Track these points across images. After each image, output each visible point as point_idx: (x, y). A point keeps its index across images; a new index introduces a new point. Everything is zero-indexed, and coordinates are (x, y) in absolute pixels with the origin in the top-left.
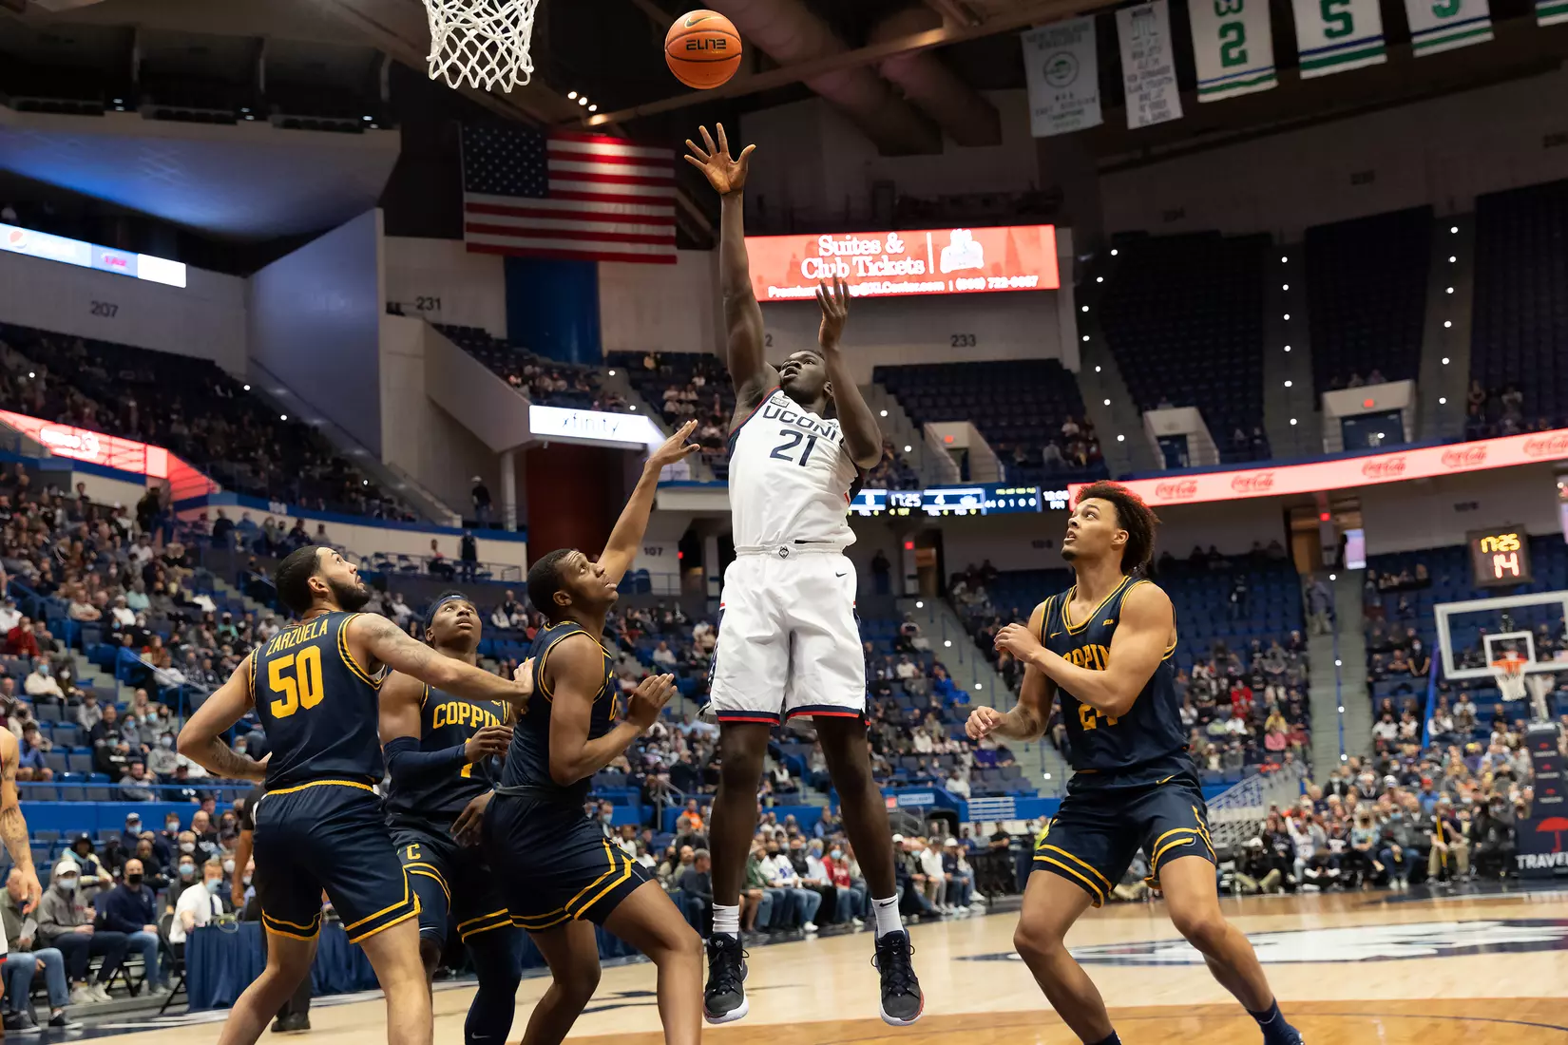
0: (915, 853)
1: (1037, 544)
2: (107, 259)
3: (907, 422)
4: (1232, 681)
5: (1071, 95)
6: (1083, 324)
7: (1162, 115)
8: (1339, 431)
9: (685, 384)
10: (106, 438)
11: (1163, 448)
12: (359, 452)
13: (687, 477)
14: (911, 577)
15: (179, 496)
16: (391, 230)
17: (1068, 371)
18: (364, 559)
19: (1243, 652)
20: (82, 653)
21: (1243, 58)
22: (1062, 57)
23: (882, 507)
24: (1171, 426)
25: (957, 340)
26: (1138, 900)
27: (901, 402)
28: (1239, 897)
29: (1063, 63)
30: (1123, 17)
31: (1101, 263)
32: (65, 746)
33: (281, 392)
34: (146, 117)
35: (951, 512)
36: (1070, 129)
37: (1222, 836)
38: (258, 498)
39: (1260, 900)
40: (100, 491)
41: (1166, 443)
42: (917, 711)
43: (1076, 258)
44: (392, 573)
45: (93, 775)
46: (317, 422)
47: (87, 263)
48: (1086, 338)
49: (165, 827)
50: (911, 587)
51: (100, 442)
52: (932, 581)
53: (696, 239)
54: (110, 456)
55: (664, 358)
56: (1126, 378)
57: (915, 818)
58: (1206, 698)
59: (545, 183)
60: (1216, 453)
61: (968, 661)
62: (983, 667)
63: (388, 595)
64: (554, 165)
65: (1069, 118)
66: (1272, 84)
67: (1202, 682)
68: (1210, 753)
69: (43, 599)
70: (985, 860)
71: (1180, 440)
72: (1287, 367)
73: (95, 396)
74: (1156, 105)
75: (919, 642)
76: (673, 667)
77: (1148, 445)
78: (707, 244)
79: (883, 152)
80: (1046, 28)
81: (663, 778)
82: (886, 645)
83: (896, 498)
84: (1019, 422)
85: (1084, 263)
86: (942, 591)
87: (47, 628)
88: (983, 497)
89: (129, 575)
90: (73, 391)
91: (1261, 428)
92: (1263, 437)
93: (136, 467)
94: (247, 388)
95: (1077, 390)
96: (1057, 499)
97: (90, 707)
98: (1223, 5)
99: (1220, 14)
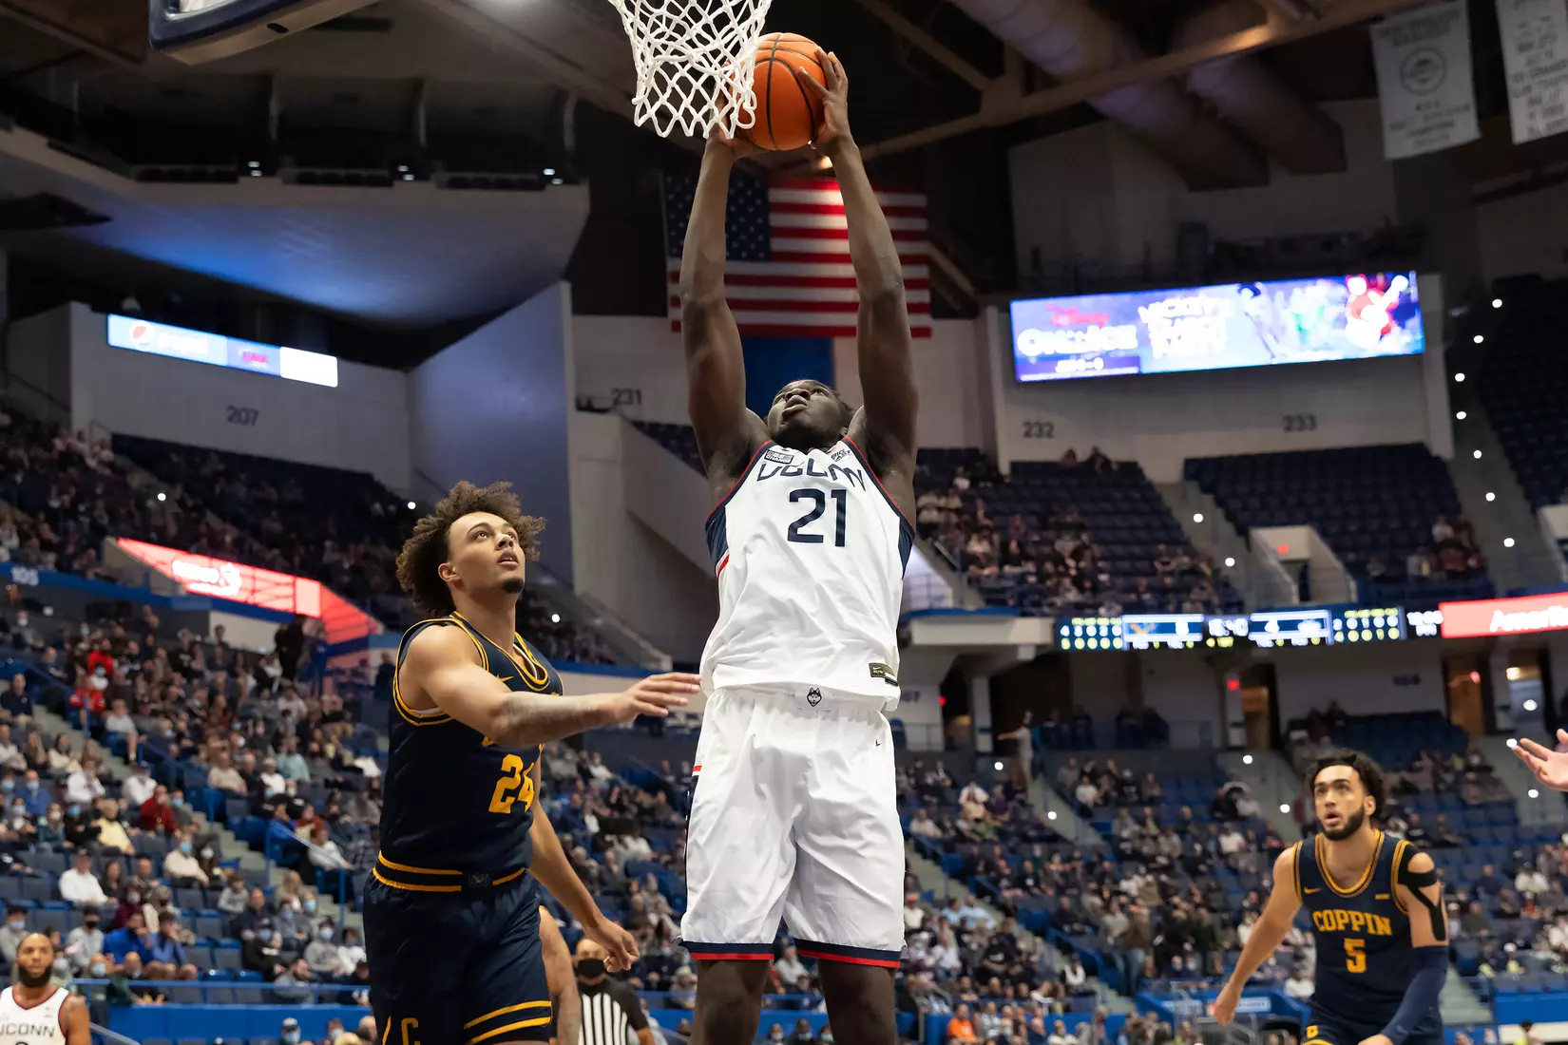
1: (1400, 681)
2: (245, 355)
3: (1227, 529)
5: (1437, 104)
6: (1457, 397)
7: (1558, 123)
9: (942, 488)
10: (248, 570)
12: (546, 581)
13: (949, 603)
14: (1236, 725)
15: (334, 639)
16: (581, 307)
17: (1438, 458)
20: (227, 827)
22: (1424, 55)
23: (1198, 637)
25: (1291, 423)
27: (1220, 502)
29: (1423, 63)
31: (1478, 317)
32: (209, 939)
34: (287, 181)
35: (1288, 642)
36: (1438, 146)
40: (241, 633)
43: (1446, 315)
45: (243, 973)
47: (221, 361)
48: (1461, 415)
49: (327, 1036)
50: (1237, 737)
52: (1263, 729)
53: (957, 307)
54: (253, 591)
56: (1515, 466)
57: (1245, 1028)
59: (767, 242)
63: (584, 754)
64: (777, 220)
65: (1434, 134)
69: (180, 765)
73: (236, 521)
74: (1551, 111)
75: (1247, 807)
76: (935, 841)
77: (1545, 552)
78: (969, 311)
79: (1193, 187)
80: (1403, 19)
81: (925, 978)
82: (1203, 810)
83: (1216, 626)
84: (1374, 525)
85: (1456, 319)
86: (1278, 744)
87: (186, 799)
88: (1327, 623)
89: (279, 734)
90: (210, 515)
93: (283, 605)
94: (411, 505)
95: (1449, 481)
96: (1425, 622)
97: (235, 891)
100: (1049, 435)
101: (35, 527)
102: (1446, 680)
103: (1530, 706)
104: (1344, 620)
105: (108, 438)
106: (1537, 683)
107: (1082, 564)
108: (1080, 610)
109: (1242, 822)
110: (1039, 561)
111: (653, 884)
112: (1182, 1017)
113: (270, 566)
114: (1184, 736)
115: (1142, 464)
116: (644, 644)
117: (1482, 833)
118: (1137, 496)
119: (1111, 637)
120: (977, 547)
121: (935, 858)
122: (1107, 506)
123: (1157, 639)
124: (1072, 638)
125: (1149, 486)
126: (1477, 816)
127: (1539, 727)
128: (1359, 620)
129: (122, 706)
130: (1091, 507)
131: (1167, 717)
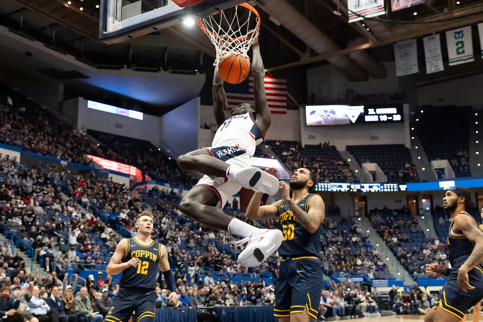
1: (397, 201)
2: (121, 111)
3: (356, 163)
5: (409, 64)
6: (412, 134)
7: (438, 69)
9: (288, 150)
10: (119, 164)
11: (437, 172)
14: (357, 211)
15: (139, 181)
16: (202, 103)
17: (407, 148)
21: (463, 52)
22: (406, 52)
23: (348, 189)
24: (440, 165)
25: (372, 138)
27: (355, 157)
29: (406, 54)
30: (425, 39)
31: (418, 115)
32: (104, 254)
33: (169, 151)
34: (133, 70)
35: (370, 191)
36: (408, 74)
38: (162, 182)
40: (116, 179)
41: (438, 171)
42: (358, 252)
43: (410, 113)
47: (115, 113)
48: (413, 138)
50: (357, 214)
51: (117, 165)
52: (363, 212)
53: (293, 107)
54: (120, 169)
55: (283, 142)
56: (425, 151)
57: (357, 285)
59: (248, 90)
60: (454, 174)
61: (374, 237)
62: (379, 239)
65: (408, 71)
66: (473, 60)
69: (100, 211)
71: (443, 170)
72: (477, 147)
73: (116, 151)
74: (436, 67)
75: (358, 230)
77: (432, 171)
78: (296, 108)
79: (350, 81)
80: (401, 43)
82: (348, 231)
83: (353, 186)
84: (391, 163)
85: (413, 115)
86: (367, 215)
87: (100, 219)
88: (380, 187)
89: (124, 204)
90: (110, 150)
91: (468, 166)
92: (469, 169)
93: (127, 172)
94: (159, 149)
95: (409, 154)
96: (403, 188)
97: (112, 242)
98: (457, 36)
99: (456, 38)
100: (314, 139)
101: (66, 151)
102: (408, 201)
103: (428, 209)
104: (384, 186)
105: (86, 130)
106: (429, 203)
107: (321, 170)
108: (320, 181)
109: (358, 234)
111: (214, 245)
112: (342, 282)
113: (124, 163)
114: (344, 213)
115: (336, 146)
117: (415, 239)
118: (335, 154)
119: (327, 188)
120: (296, 165)
122: (328, 157)
123: (338, 189)
124: (318, 188)
125: (338, 152)
126: (414, 235)
127: (430, 214)
128: (387, 186)
129: (86, 195)
130: (324, 157)
131: (341, 208)
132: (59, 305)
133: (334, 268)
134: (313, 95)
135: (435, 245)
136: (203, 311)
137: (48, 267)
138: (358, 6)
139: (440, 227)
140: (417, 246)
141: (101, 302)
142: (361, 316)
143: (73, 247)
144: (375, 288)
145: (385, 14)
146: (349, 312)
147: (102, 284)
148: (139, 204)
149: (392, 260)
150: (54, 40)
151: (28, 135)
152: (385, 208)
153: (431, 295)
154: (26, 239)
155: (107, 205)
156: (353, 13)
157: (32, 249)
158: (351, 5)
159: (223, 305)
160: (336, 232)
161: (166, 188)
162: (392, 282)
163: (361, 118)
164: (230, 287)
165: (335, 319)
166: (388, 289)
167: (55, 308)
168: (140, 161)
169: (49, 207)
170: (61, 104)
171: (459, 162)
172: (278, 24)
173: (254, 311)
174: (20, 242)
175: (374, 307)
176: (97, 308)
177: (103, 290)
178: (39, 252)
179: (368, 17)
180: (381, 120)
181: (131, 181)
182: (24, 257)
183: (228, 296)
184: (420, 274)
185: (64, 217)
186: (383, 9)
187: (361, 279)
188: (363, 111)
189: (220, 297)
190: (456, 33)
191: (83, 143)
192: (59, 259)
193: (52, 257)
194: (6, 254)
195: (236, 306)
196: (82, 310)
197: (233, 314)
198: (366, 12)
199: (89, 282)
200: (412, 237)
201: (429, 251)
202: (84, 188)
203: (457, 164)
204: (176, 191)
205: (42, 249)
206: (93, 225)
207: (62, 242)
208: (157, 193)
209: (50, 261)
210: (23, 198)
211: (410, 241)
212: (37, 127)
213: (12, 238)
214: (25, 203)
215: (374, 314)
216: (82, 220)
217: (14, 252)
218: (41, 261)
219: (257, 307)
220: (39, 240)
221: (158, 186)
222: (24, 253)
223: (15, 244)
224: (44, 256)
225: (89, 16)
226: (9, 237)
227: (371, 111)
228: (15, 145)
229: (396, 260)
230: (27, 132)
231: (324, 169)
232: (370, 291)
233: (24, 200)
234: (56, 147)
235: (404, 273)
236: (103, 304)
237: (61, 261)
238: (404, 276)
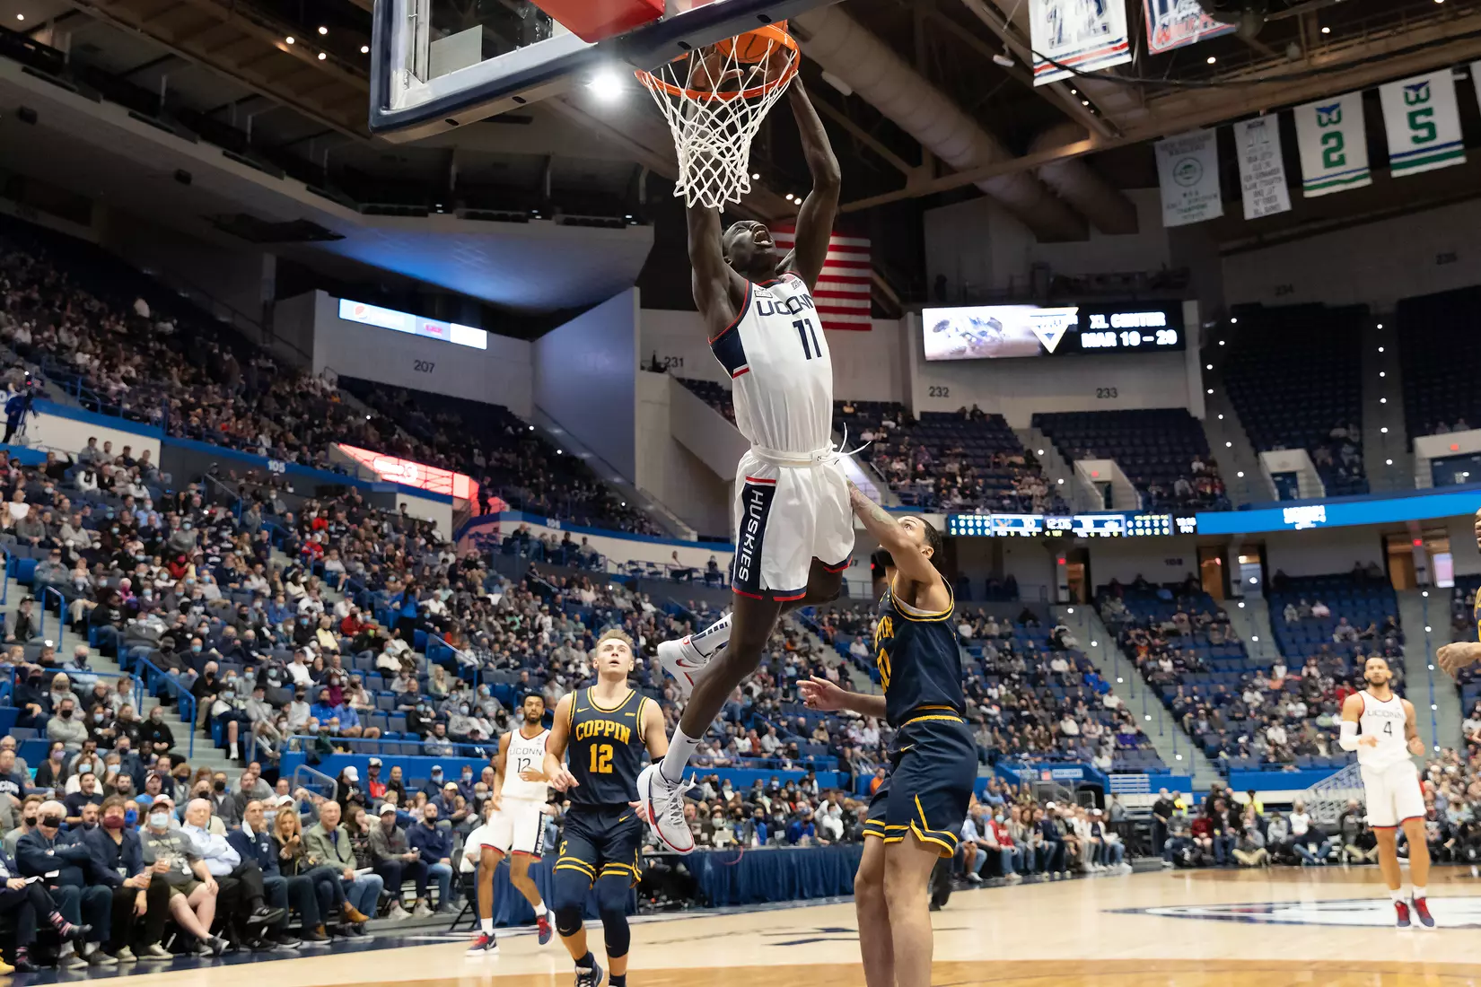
0: (1068, 820)
1: (1171, 562)
2: (428, 328)
3: (1060, 459)
4: (1339, 680)
5: (1197, 193)
6: (1208, 380)
7: (1273, 208)
8: (1429, 470)
9: (876, 428)
10: (422, 467)
11: (1277, 483)
12: (617, 480)
14: (1063, 588)
15: (477, 513)
16: (646, 304)
17: (1195, 418)
18: (620, 566)
19: (1347, 656)
21: (1342, 161)
22: (1189, 162)
23: (1040, 530)
24: (1284, 464)
25: (1101, 393)
26: (1258, 865)
27: (1055, 443)
28: (1345, 867)
29: (1189, 166)
30: (1240, 128)
31: (1223, 329)
32: (386, 710)
33: (557, 431)
34: (459, 217)
35: (1097, 534)
36: (1196, 220)
37: (1330, 813)
38: (539, 516)
39: (1367, 870)
40: (418, 509)
41: (1279, 479)
42: (1068, 699)
43: (1201, 326)
44: (642, 577)
45: (407, 734)
46: (585, 455)
47: (412, 331)
48: (1211, 391)
49: (461, 777)
50: (1063, 596)
51: (419, 470)
52: (1081, 595)
53: (888, 311)
54: (426, 481)
55: (861, 406)
56: (1245, 424)
57: (1065, 789)
58: (1316, 694)
60: (1322, 488)
61: (1111, 658)
62: (1124, 663)
63: (638, 595)
65: (1195, 211)
66: (1367, 182)
67: (1312, 682)
68: (1319, 740)
69: (373, 594)
70: (1126, 827)
71: (1292, 475)
72: (1384, 415)
73: (414, 433)
74: (1269, 200)
75: (1068, 641)
76: (865, 658)
77: (1264, 480)
78: (897, 314)
79: (1040, 240)
80: (1175, 139)
81: (857, 750)
82: (1041, 643)
83: (1051, 522)
84: (1154, 460)
85: (1209, 329)
86: (1089, 600)
87: (374, 617)
88: (1123, 522)
89: (439, 576)
90: (399, 430)
91: (1361, 466)
92: (1362, 474)
93: (445, 490)
94: (532, 428)
95: (1201, 433)
96: (1186, 525)
97: (403, 679)
98: (1325, 118)
99: (1322, 125)
100: (946, 395)
101: (283, 435)
102: (1199, 562)
103: (1253, 581)
104: (1134, 522)
105: (335, 378)
106: (1258, 566)
107: (966, 480)
108: (963, 509)
109: (1067, 652)
110: (938, 477)
112: (1024, 780)
113: (438, 465)
114: (1029, 594)
115: (1005, 416)
116: (679, 523)
117: (1222, 664)
118: (1001, 436)
119: (983, 528)
120: (898, 466)
121: (865, 670)
122: (982, 443)
123: (1013, 530)
124: (958, 527)
125: (1010, 430)
126: (1219, 652)
127: (1259, 594)
128: (1143, 522)
129: (334, 552)
130: (972, 443)
131: (1019, 581)
132: (265, 850)
133: (1004, 742)
134: (941, 280)
135: (1274, 680)
136: (652, 863)
137: (234, 746)
138: (1059, 41)
139: (1289, 629)
140: (1226, 682)
141: (379, 840)
142: (1080, 872)
143: (301, 693)
144: (1115, 796)
145: (1130, 63)
146: (1047, 863)
147: (379, 790)
148: (478, 575)
149: (1160, 721)
150: (249, 139)
151: (182, 392)
152: (1139, 581)
153: (1267, 816)
154: (174, 671)
155: (392, 578)
156: (1046, 59)
157: (193, 697)
158: (1041, 40)
159: (707, 847)
160: (1007, 645)
161: (550, 532)
162: (1161, 778)
163: (1071, 339)
164: (722, 797)
165: (1008, 880)
166: (1149, 800)
167: (253, 858)
168: (480, 461)
169: (237, 586)
170: (268, 309)
171: (1336, 454)
172: (846, 90)
173: (789, 861)
174: (161, 679)
175: (1113, 849)
176: (368, 857)
177: (383, 810)
178: (211, 706)
179: (1085, 69)
180: (1125, 343)
181: (456, 514)
182: (169, 719)
183: (718, 821)
184: (1237, 757)
185: (278, 611)
186: (1127, 49)
187: (1079, 773)
188: (1075, 320)
189: (699, 825)
190: (1321, 110)
191: (328, 414)
192: (264, 725)
193: (245, 720)
194: (124, 714)
195: (742, 849)
196: (326, 861)
197: (733, 869)
198: (1079, 58)
199: (344, 786)
200: (1213, 657)
201: (1258, 695)
202: (329, 533)
203: (1330, 461)
204: (576, 538)
205: (218, 699)
206: (356, 633)
207: (274, 679)
208: (526, 547)
209: (241, 731)
210: (167, 562)
211: (1208, 668)
212: (204, 372)
213: (139, 669)
214: (172, 576)
215: (1113, 868)
216: (327, 620)
217: (143, 707)
218: (216, 730)
219: (798, 851)
220: (211, 675)
221: (528, 525)
222: (169, 708)
223: (146, 687)
224: (225, 718)
225: (341, 74)
226: (129, 666)
227: (1097, 321)
228: (148, 419)
229: (1171, 719)
230: (179, 385)
231: (973, 477)
232: (1101, 805)
233: (169, 567)
234: (256, 422)
235: (1192, 756)
236: (382, 846)
237: (268, 731)
238: (1192, 764)
